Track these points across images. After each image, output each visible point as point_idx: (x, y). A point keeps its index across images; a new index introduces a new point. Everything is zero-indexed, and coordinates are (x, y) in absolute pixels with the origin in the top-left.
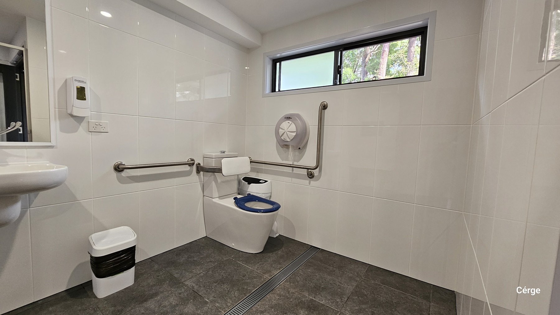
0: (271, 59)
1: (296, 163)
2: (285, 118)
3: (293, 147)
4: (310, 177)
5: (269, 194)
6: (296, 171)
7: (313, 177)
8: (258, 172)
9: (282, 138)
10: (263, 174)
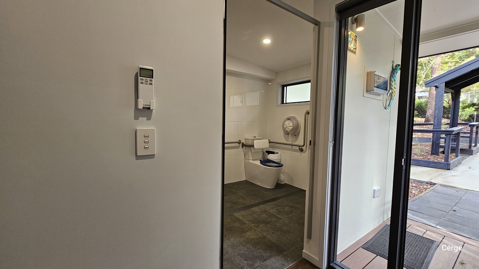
0: (281, 85)
1: (294, 143)
2: (287, 119)
3: (291, 134)
4: (301, 151)
5: (280, 160)
6: (294, 147)
7: (303, 151)
8: (274, 148)
9: (286, 129)
10: (276, 149)
